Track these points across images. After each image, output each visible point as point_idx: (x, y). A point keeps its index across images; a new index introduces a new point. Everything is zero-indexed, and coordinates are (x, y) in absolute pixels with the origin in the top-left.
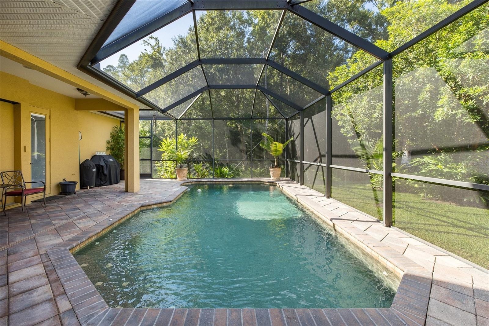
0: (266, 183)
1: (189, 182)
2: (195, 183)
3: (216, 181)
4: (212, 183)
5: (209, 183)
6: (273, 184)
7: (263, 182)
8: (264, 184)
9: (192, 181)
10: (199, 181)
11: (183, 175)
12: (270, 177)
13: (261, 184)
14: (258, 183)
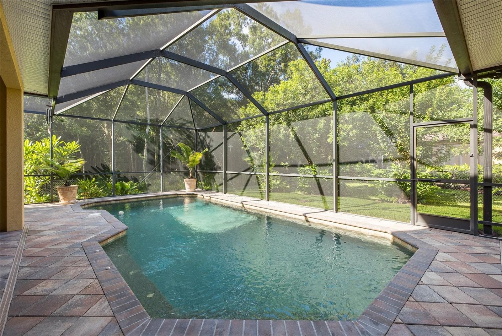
0: (184, 196)
1: (86, 203)
2: (93, 204)
3: (124, 199)
4: (118, 202)
5: (114, 202)
6: (193, 196)
7: (181, 194)
8: (181, 197)
9: (89, 203)
10: (100, 202)
11: (72, 196)
12: (185, 189)
13: (178, 197)
14: (174, 196)
